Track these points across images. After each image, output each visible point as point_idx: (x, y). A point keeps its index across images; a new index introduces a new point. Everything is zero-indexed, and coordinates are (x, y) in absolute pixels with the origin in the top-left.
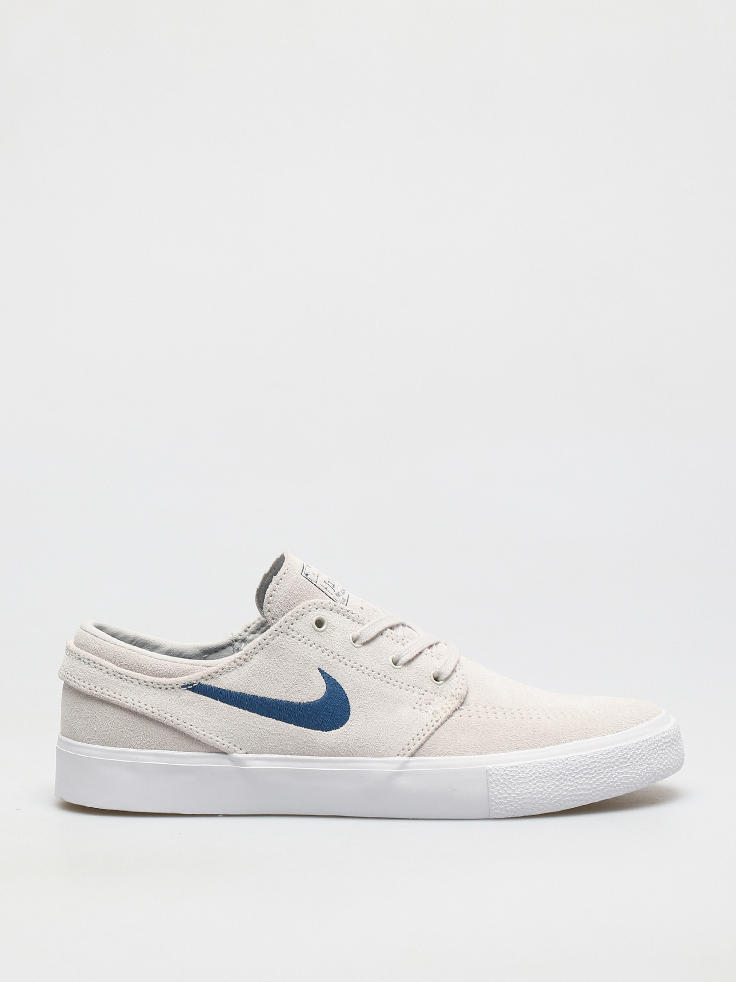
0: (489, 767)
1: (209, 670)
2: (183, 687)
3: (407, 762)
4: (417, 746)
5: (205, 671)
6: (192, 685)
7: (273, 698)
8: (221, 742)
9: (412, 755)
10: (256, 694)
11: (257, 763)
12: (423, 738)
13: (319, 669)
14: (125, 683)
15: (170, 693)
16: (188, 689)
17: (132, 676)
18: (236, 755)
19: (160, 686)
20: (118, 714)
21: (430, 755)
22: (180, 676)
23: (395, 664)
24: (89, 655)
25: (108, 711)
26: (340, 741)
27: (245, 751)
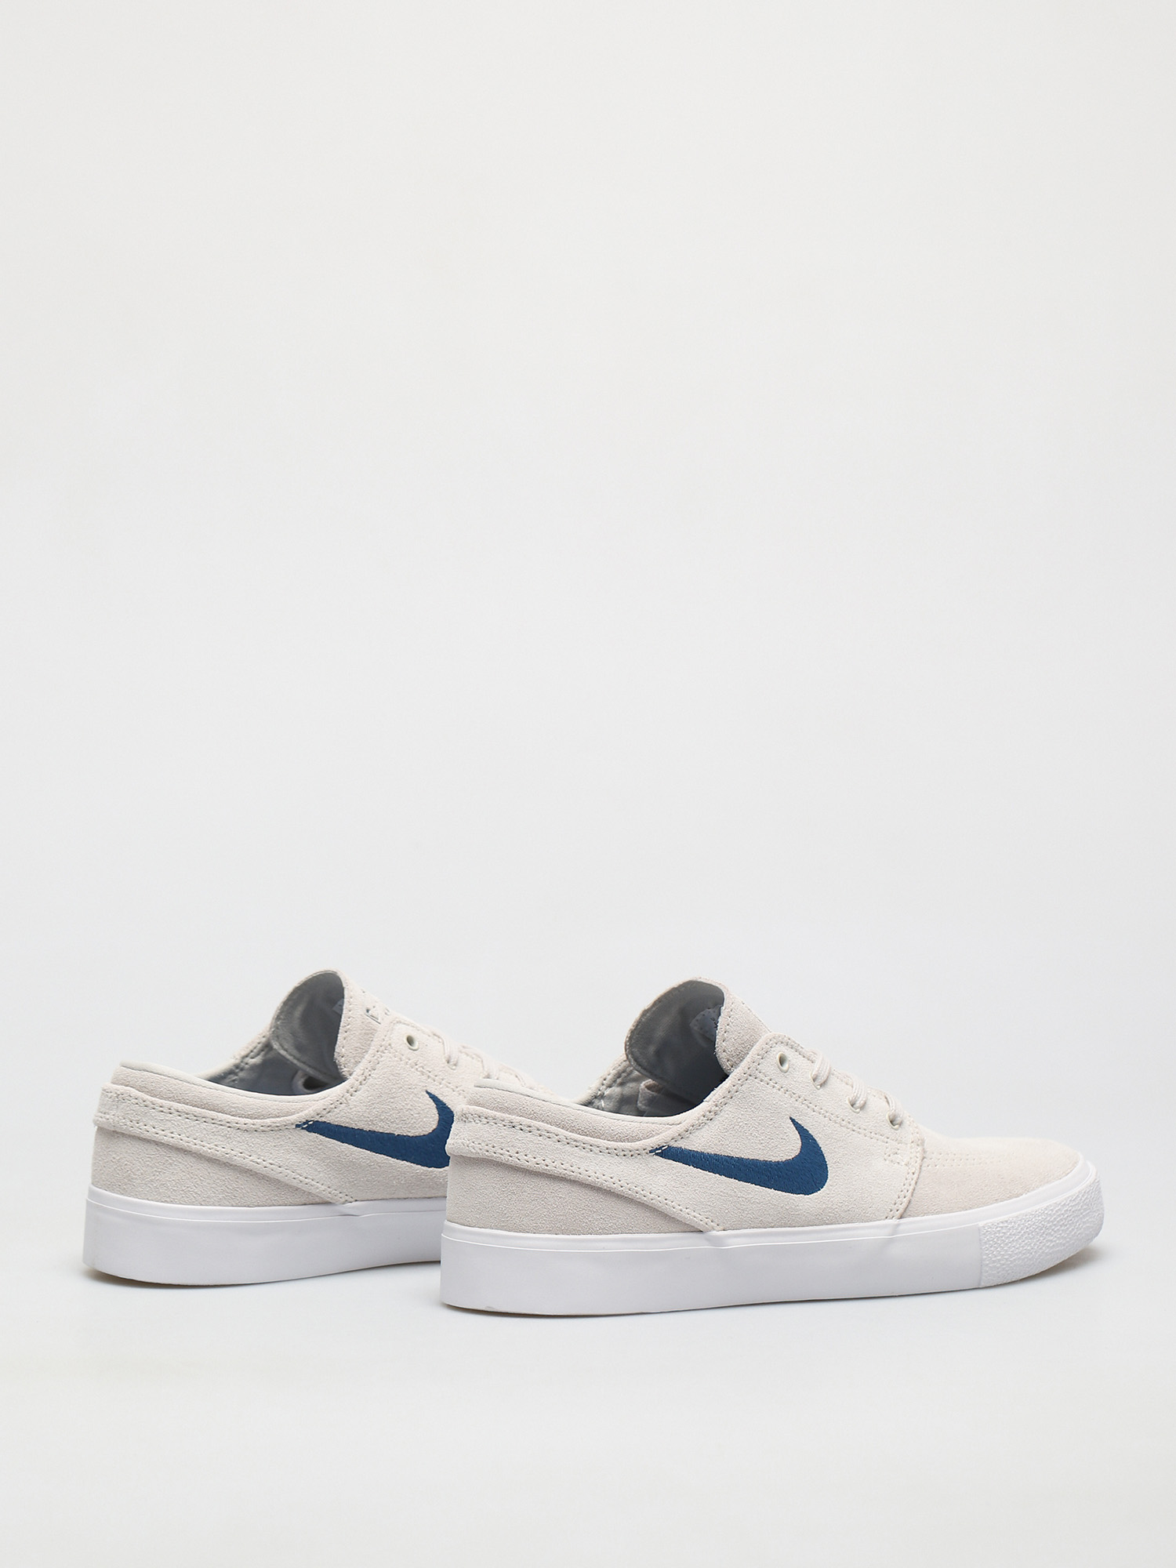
0: (981, 1224)
1: (680, 1128)
2: (651, 1152)
3: (898, 1225)
4: (904, 1205)
5: (673, 1131)
6: (660, 1148)
7: (751, 1158)
8: (697, 1218)
9: (901, 1217)
10: (732, 1154)
11: (737, 1241)
12: (909, 1194)
13: (791, 1118)
14: (583, 1153)
15: (637, 1160)
16: (657, 1154)
17: (591, 1142)
18: (714, 1233)
19: (625, 1153)
20: (576, 1191)
21: (918, 1216)
22: (644, 1138)
23: (852, 1106)
24: (526, 1121)
25: (563, 1189)
26: (824, 1206)
27: (722, 1228)
